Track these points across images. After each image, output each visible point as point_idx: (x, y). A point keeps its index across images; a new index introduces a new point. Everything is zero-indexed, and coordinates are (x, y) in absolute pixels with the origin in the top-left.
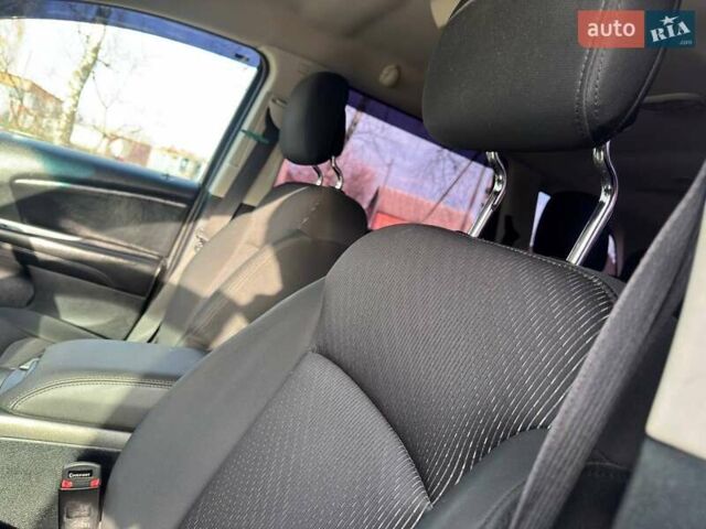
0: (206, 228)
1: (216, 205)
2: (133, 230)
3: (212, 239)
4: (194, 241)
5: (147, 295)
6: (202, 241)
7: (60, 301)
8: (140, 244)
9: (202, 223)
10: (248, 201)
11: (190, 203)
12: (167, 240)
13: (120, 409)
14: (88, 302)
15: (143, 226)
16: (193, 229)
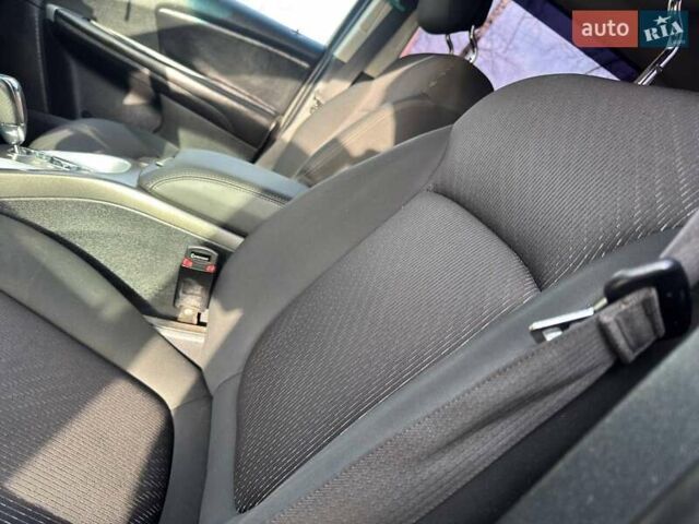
0: (325, 91)
1: (338, 68)
2: (257, 81)
3: (327, 102)
4: (311, 102)
5: (260, 147)
6: (318, 102)
7: (183, 134)
8: (260, 96)
9: (321, 86)
10: (369, 71)
11: (313, 64)
12: (285, 96)
13: (240, 213)
15: (267, 79)
16: (311, 90)
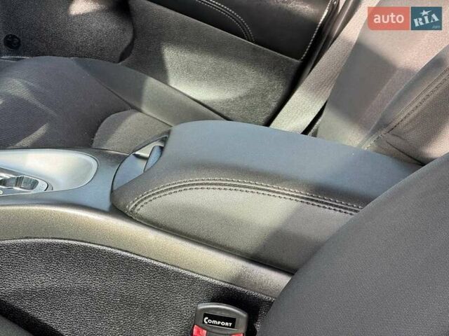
14: (209, 61)
